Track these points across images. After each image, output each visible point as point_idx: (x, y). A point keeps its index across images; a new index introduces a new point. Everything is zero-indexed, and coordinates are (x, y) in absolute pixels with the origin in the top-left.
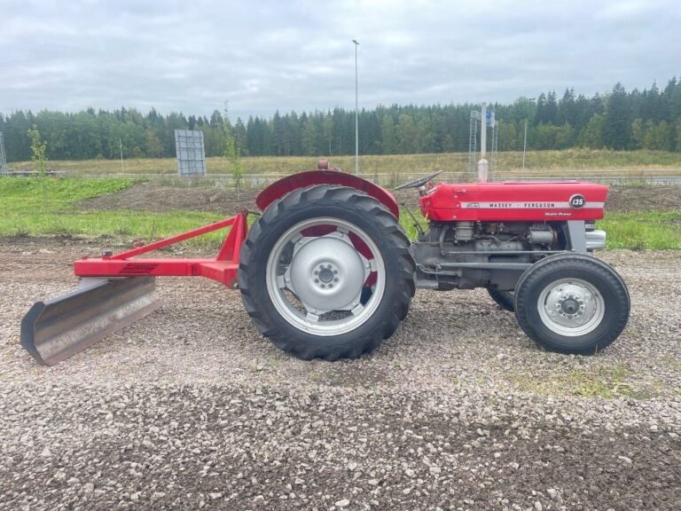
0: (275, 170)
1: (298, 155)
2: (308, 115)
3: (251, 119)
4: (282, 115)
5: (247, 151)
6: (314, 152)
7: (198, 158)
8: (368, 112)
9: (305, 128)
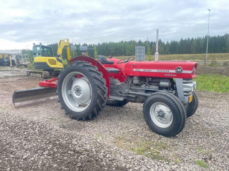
0: (177, 59)
1: (188, 54)
2: (194, 39)
3: (172, 41)
4: (183, 39)
5: (169, 52)
6: (195, 52)
7: (143, 55)
8: (221, 37)
9: (192, 44)
